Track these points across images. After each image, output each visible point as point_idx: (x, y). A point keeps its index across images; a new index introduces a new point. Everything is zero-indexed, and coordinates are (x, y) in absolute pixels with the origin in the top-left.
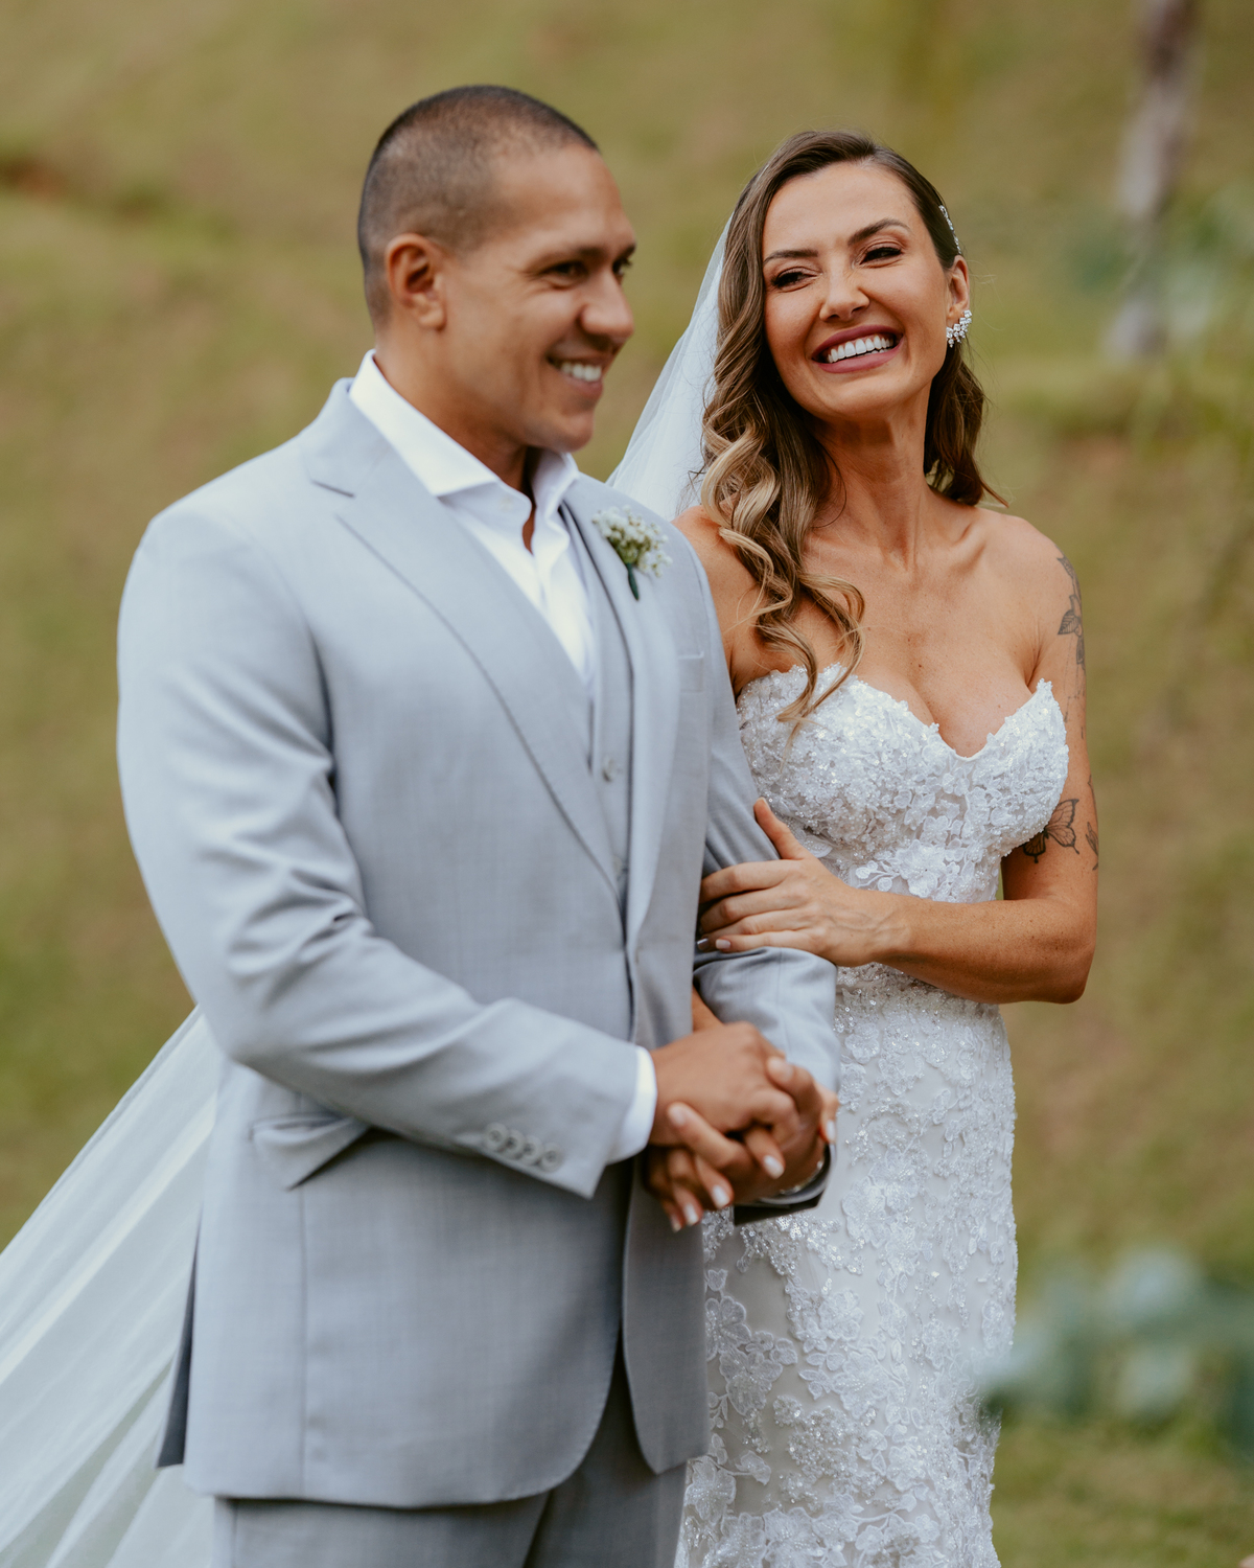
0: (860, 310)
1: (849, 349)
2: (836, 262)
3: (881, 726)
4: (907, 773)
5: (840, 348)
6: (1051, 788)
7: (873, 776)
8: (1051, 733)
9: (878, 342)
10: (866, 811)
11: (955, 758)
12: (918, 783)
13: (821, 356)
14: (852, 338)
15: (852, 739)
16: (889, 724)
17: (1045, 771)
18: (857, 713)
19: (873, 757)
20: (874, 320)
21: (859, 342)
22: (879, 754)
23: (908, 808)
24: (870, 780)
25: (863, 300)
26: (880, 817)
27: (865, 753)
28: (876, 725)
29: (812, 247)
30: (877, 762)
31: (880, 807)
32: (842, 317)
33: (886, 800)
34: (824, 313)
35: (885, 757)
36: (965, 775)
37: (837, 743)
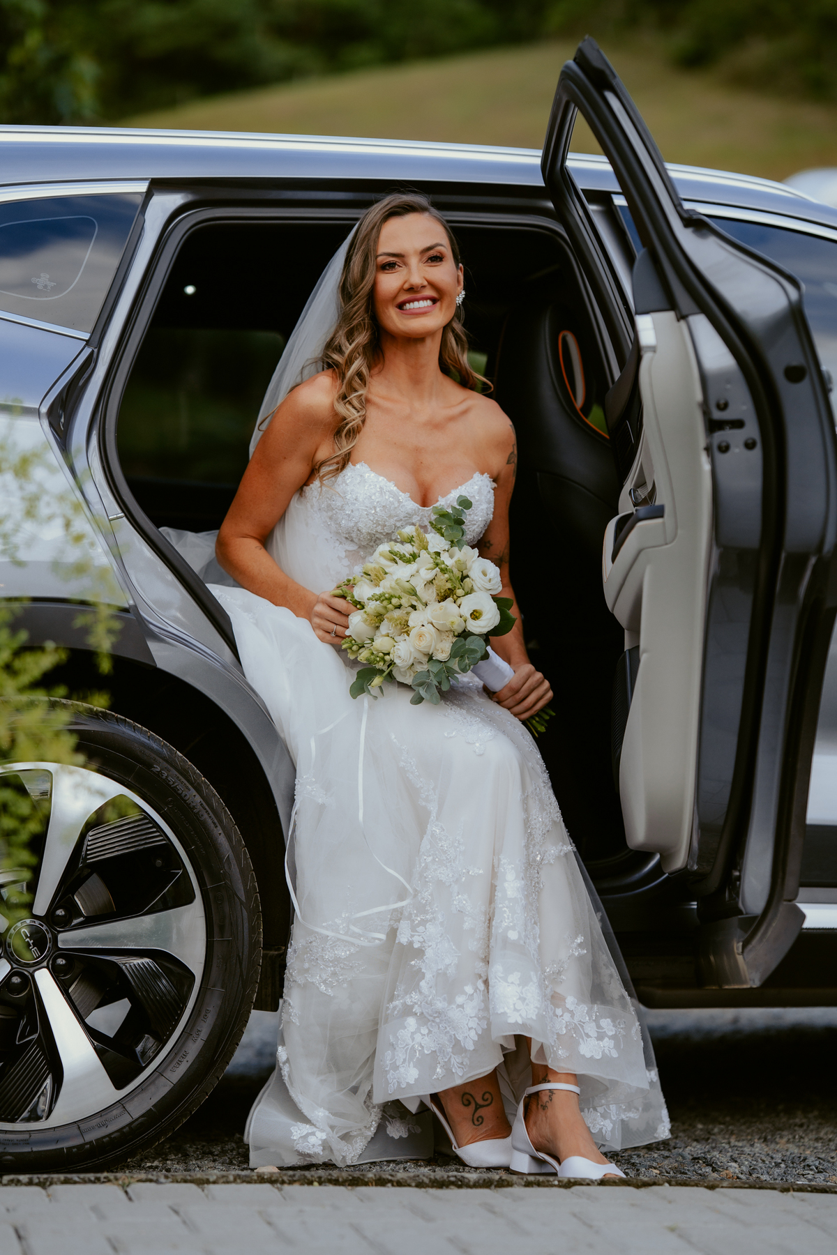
0: (424, 287)
1: (416, 305)
2: (414, 261)
3: (377, 494)
4: (390, 516)
5: (411, 304)
6: (475, 524)
7: (372, 518)
8: (477, 498)
9: (429, 303)
10: (369, 534)
11: (419, 509)
12: (397, 521)
13: (401, 306)
14: (418, 300)
15: (361, 500)
16: (381, 494)
17: (472, 516)
18: (366, 488)
19: (371, 509)
20: (429, 292)
21: (421, 302)
22: (375, 508)
23: (393, 532)
24: (370, 520)
25: (426, 283)
26: (377, 536)
27: (367, 507)
28: (375, 494)
29: (402, 253)
30: (373, 511)
31: (377, 532)
32: (415, 289)
33: (379, 529)
34: (406, 286)
35: (378, 509)
36: (427, 515)
37: (355, 501)
